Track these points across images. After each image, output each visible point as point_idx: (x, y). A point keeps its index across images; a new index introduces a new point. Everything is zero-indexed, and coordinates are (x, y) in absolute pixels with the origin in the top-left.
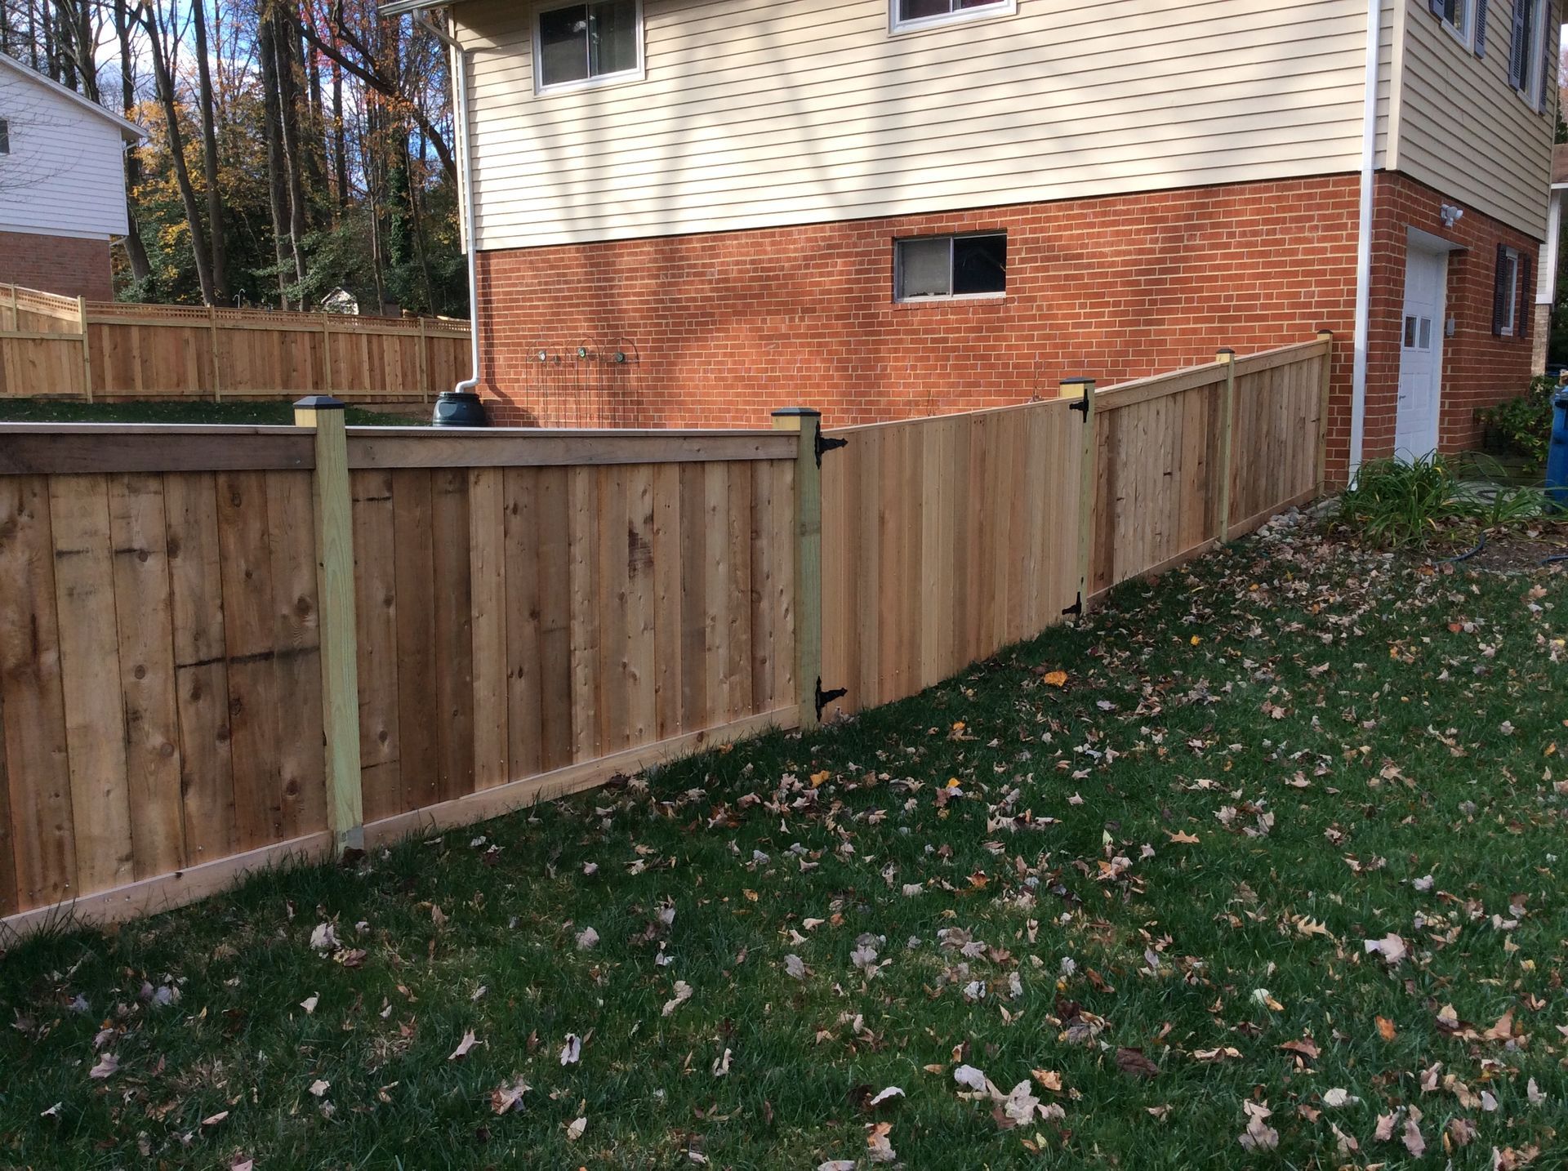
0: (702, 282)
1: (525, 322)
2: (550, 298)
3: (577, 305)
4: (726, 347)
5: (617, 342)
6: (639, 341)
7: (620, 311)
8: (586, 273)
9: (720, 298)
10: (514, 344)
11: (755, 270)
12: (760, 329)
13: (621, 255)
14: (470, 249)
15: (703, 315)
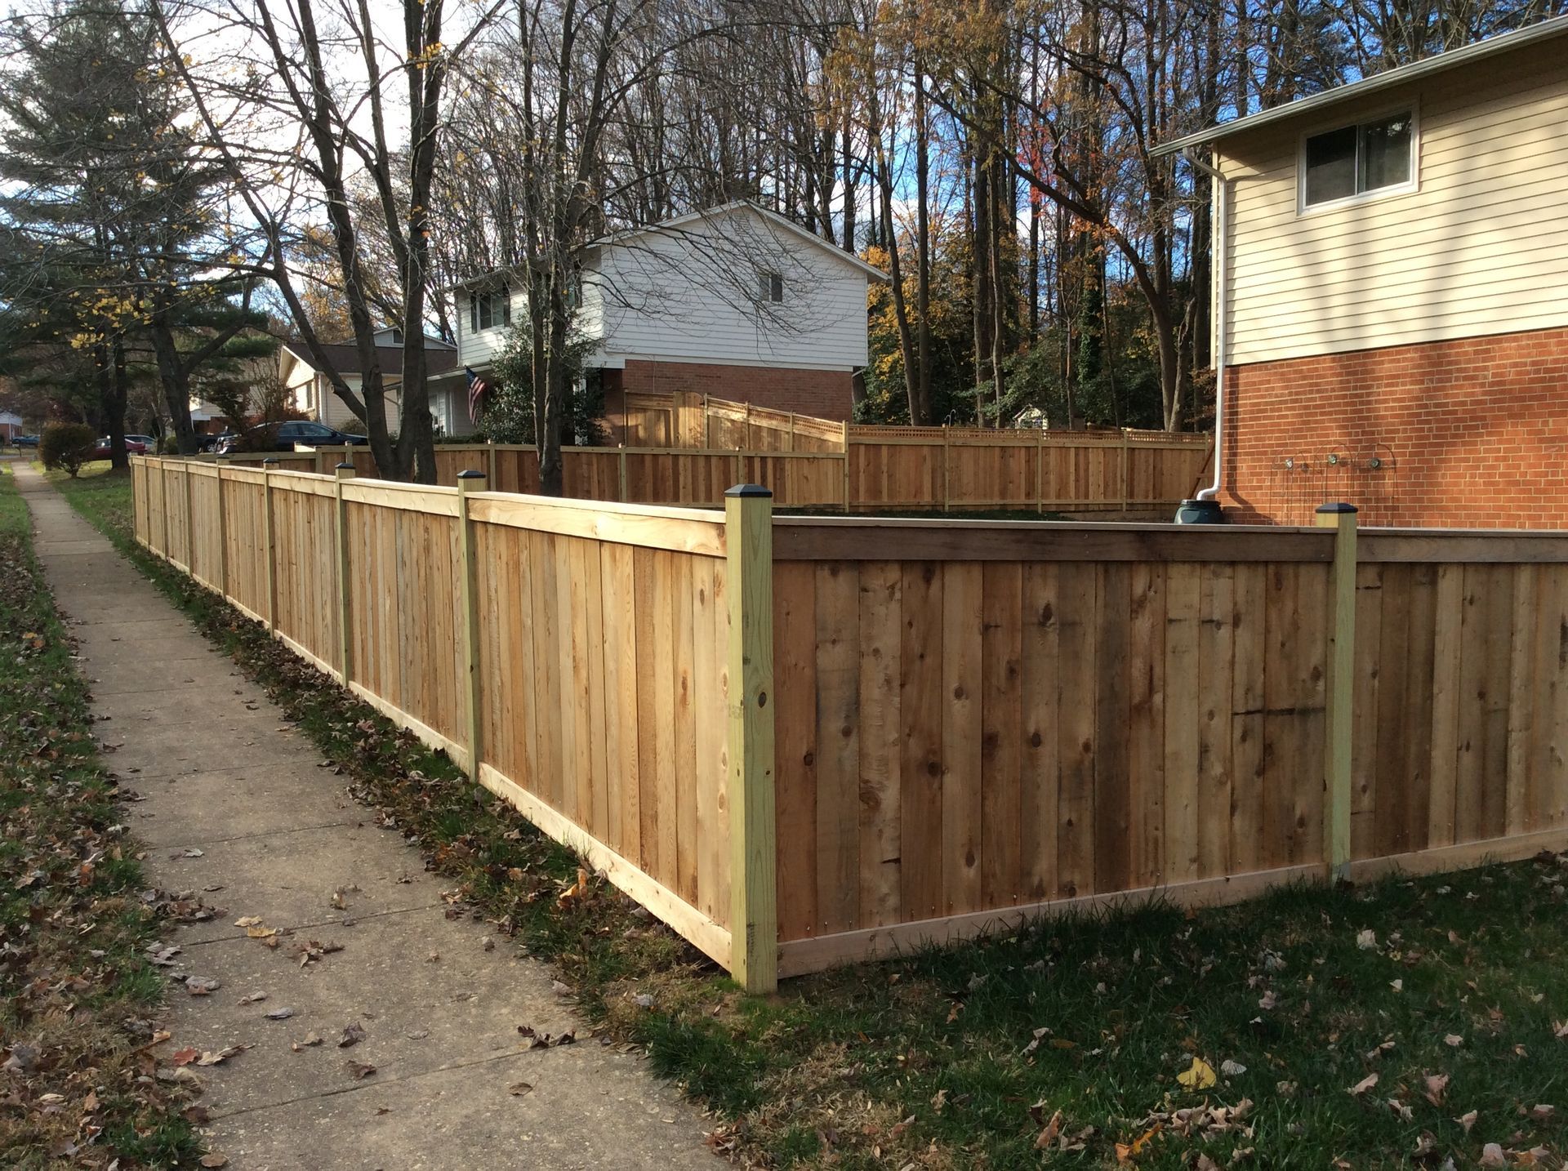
0: (1474, 386)
1: (1272, 432)
2: (1300, 408)
3: (1330, 413)
4: (1499, 450)
5: (1372, 448)
6: (1397, 447)
7: (1377, 417)
8: (1341, 382)
9: (1494, 401)
10: (1259, 453)
11: (1537, 371)
12: (1541, 432)
13: (1382, 363)
14: (1220, 365)
15: (1472, 419)
